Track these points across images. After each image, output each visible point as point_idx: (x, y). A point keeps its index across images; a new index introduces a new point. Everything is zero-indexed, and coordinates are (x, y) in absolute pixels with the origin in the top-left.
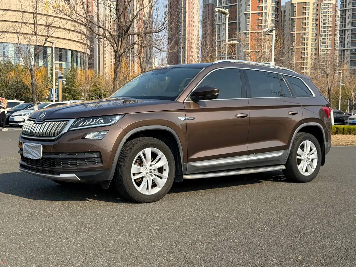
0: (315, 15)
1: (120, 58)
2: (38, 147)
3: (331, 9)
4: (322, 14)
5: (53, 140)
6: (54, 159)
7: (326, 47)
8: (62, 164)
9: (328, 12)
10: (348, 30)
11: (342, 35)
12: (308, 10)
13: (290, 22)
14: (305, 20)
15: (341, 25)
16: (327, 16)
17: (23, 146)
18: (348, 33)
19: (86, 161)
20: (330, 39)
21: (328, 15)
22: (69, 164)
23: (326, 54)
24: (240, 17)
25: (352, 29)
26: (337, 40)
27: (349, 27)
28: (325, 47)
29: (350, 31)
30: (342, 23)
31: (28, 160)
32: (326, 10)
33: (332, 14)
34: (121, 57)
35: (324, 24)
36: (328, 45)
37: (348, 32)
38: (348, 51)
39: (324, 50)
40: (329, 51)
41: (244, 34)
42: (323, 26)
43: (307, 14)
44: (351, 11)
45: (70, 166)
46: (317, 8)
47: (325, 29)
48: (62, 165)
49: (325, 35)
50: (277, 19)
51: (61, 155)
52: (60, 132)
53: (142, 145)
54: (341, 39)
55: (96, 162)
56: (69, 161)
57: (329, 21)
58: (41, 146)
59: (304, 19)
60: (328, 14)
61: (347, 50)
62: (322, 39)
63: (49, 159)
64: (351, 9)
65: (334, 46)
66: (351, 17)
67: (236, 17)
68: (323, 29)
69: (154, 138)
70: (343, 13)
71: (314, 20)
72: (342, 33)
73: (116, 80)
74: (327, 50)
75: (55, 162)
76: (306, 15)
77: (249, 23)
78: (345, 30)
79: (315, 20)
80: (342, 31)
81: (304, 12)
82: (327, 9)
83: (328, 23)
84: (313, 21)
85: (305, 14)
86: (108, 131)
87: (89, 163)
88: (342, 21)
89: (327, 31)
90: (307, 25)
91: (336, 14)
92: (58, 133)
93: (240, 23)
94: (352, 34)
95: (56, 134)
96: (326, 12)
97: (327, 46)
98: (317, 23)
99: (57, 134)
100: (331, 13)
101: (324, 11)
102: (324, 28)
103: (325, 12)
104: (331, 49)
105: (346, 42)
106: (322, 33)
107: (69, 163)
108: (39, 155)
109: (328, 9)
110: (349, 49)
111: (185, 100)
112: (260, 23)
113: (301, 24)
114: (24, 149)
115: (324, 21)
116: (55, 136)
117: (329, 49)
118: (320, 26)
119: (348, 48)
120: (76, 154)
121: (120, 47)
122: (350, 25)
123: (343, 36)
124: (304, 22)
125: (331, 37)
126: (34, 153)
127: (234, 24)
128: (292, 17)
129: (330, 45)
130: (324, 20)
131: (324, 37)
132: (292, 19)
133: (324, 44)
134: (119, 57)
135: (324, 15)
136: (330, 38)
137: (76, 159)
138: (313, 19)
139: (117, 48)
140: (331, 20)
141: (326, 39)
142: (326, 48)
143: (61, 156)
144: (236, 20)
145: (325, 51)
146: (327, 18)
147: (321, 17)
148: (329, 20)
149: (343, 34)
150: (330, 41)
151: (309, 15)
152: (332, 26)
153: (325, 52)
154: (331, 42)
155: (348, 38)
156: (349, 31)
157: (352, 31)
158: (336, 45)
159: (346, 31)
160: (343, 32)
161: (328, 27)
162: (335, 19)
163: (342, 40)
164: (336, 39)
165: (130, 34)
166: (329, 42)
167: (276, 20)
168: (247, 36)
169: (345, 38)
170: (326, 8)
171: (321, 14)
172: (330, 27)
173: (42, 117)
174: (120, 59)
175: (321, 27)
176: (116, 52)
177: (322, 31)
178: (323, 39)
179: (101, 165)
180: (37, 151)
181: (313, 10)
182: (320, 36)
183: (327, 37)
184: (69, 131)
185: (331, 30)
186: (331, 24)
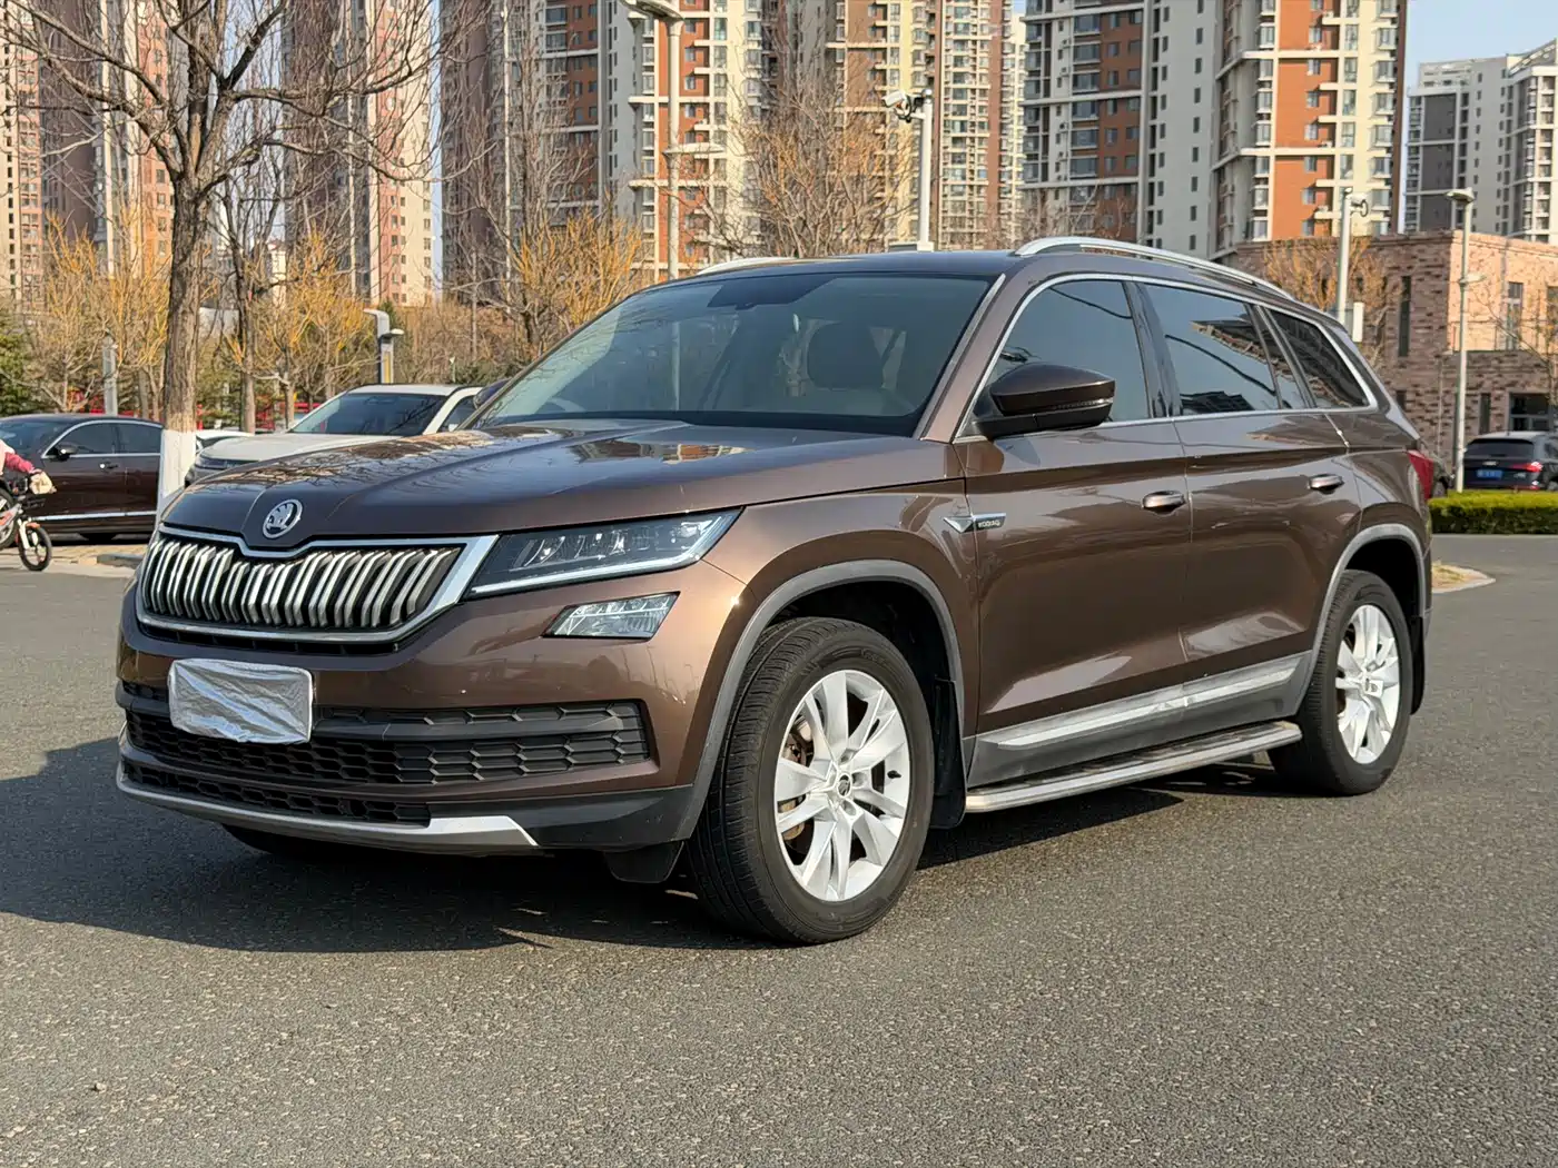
0: (923, 39)
1: (197, 206)
2: (289, 683)
3: (985, 14)
4: (948, 34)
5: (385, 648)
6: (390, 744)
7: (968, 175)
8: (437, 767)
9: (972, 29)
10: (1059, 106)
11: (1036, 129)
12: (895, 14)
13: (821, 63)
14: (884, 57)
15: (1033, 86)
16: (970, 45)
17: (172, 673)
18: (1061, 119)
19: (567, 752)
20: (980, 143)
21: (974, 42)
22: (474, 769)
23: (968, 207)
24: (611, 35)
25: (1075, 104)
26: (1009, 148)
27: (1062, 93)
28: (964, 178)
29: (1067, 111)
30: (1033, 78)
31: (195, 748)
32: (966, 19)
33: (990, 37)
34: (204, 204)
35: (958, 77)
36: (976, 168)
37: (1059, 113)
38: (1061, 193)
39: (961, 189)
40: (978, 192)
41: (631, 110)
42: (952, 85)
43: (891, 31)
44: (1069, 27)
45: (481, 778)
46: (932, 11)
47: (961, 98)
48: (436, 773)
49: (962, 123)
50: (770, 49)
51: (430, 722)
52: (422, 605)
53: (818, 659)
54: (1031, 145)
55: (619, 755)
56: (477, 754)
57: (978, 66)
58: (304, 675)
59: (880, 53)
60: (974, 38)
61: (1057, 191)
62: (949, 142)
63: (354, 746)
64: (1069, 17)
65: (1000, 174)
66: (1072, 50)
67: (592, 33)
68: (955, 97)
69: (857, 624)
70: (1039, 34)
71: (919, 58)
72: (1037, 118)
73: (181, 309)
74: (971, 187)
75: (393, 758)
76: (885, 35)
77: (653, 60)
78: (1046, 109)
79: (923, 61)
80: (1036, 109)
81: (880, 23)
82: (968, 13)
83: (974, 75)
84: (914, 65)
85: (880, 32)
86: (678, 593)
87: (585, 759)
88: (1033, 66)
89: (969, 110)
90: (893, 79)
91: (1004, 38)
92: (410, 612)
93: (611, 61)
94: (1075, 124)
95: (395, 617)
96: (966, 26)
97: (972, 172)
98: (933, 72)
99: (405, 617)
100: (986, 30)
101: (956, 25)
102: (959, 93)
103: (961, 27)
104: (987, 183)
105: (1052, 159)
106: (951, 117)
107: (475, 764)
108: (292, 721)
109: (974, 13)
110: (1064, 188)
111: (958, 434)
112: (699, 66)
113: (869, 74)
114: (178, 689)
115: (955, 65)
116: (392, 628)
117: (980, 187)
118: (943, 86)
119: (1063, 184)
120: (516, 717)
121: (195, 154)
122: (1068, 85)
123: (1041, 133)
124: (878, 67)
125: (988, 135)
126: (253, 712)
127: (585, 63)
128: (831, 45)
129: (983, 168)
130: (958, 61)
131: (958, 134)
132: (830, 53)
133: (960, 162)
134: (196, 202)
135: (956, 41)
136: (981, 139)
137: (514, 741)
138: (916, 55)
139: (185, 162)
140: (986, 63)
141: (968, 141)
142: (968, 182)
143: (433, 729)
144: (596, 47)
145: (961, 194)
146: (971, 53)
147: (944, 48)
148: (978, 60)
149: (1040, 123)
150: (983, 152)
151: (897, 36)
152: (989, 87)
153: (965, 197)
154: (988, 158)
155: (1058, 141)
156: (1063, 110)
157: (1074, 113)
158: (1008, 168)
159: (1053, 111)
160: (1038, 115)
161: (973, 91)
162: (1002, 60)
163: (1036, 147)
164: (1004, 143)
165: (246, 97)
166: (980, 155)
167: (767, 52)
168: (647, 118)
169: (1046, 138)
170: (964, 11)
171: (944, 36)
172: (983, 92)
173: (283, 525)
174: (200, 209)
175: (947, 90)
176: (178, 178)
177: (951, 109)
178: (956, 140)
179: (646, 768)
180: (278, 701)
181: (916, 16)
182: (942, 129)
183: (969, 134)
184: (467, 597)
185: (984, 104)
186: (984, 78)
